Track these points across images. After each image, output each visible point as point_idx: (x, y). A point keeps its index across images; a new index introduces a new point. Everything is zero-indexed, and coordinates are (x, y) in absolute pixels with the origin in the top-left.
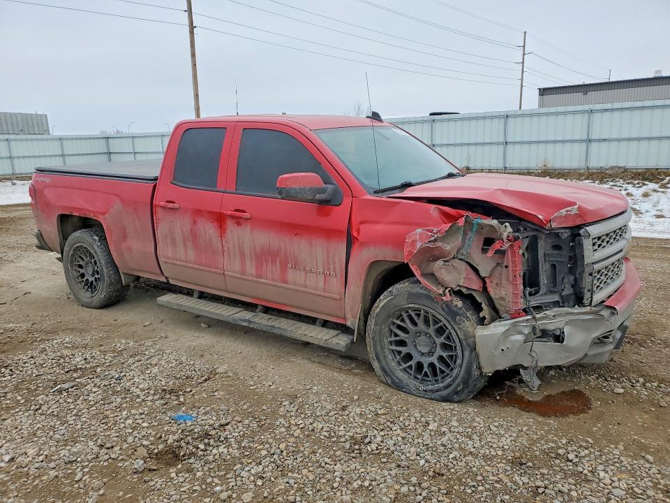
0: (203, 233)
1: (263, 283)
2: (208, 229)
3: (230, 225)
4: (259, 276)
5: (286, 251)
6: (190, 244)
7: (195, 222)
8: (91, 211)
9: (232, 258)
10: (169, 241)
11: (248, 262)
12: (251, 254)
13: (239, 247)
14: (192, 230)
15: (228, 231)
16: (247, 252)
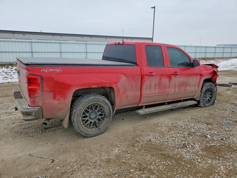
0: (163, 82)
1: (180, 93)
2: (165, 80)
3: (173, 77)
4: (179, 91)
5: (187, 82)
6: (157, 87)
7: (161, 79)
8: (107, 83)
9: (172, 88)
10: (148, 88)
11: (176, 88)
12: (178, 86)
13: (175, 83)
14: (159, 82)
15: (172, 80)
16: (177, 85)
